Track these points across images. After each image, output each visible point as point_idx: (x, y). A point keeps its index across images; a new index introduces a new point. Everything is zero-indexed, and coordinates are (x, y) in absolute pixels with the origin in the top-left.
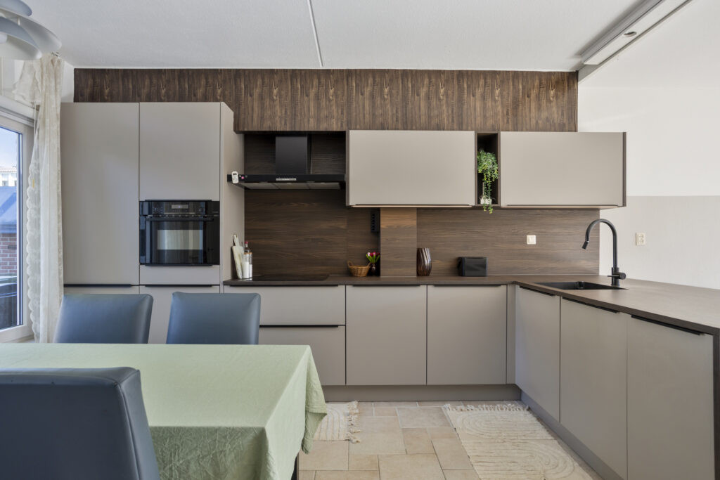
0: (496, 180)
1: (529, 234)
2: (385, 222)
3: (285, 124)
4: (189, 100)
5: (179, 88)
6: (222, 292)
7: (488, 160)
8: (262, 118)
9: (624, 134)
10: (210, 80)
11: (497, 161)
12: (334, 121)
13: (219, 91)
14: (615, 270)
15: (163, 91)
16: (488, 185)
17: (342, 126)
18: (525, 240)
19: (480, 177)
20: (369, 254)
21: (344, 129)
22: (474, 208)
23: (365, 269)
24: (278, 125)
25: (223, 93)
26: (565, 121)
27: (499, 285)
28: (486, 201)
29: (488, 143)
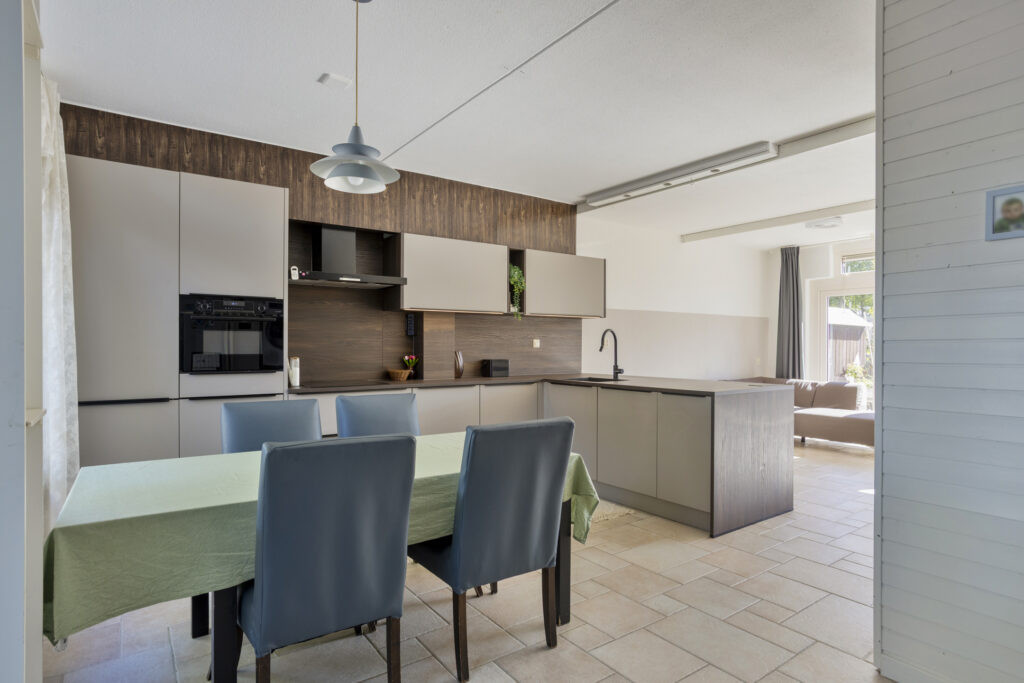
0: (523, 291)
1: (535, 338)
2: (428, 326)
3: (339, 218)
4: (223, 176)
5: (210, 157)
6: (286, 399)
7: (516, 272)
8: (313, 208)
9: (605, 261)
10: (252, 154)
11: (523, 274)
12: (388, 221)
13: (262, 169)
14: (616, 367)
15: (187, 156)
16: (516, 295)
17: (395, 227)
18: (532, 344)
19: (511, 288)
20: (406, 358)
21: (398, 230)
22: (505, 315)
23: (406, 373)
24: (331, 217)
25: (267, 171)
26: (569, 245)
27: (532, 383)
28: (514, 309)
29: (516, 258)
